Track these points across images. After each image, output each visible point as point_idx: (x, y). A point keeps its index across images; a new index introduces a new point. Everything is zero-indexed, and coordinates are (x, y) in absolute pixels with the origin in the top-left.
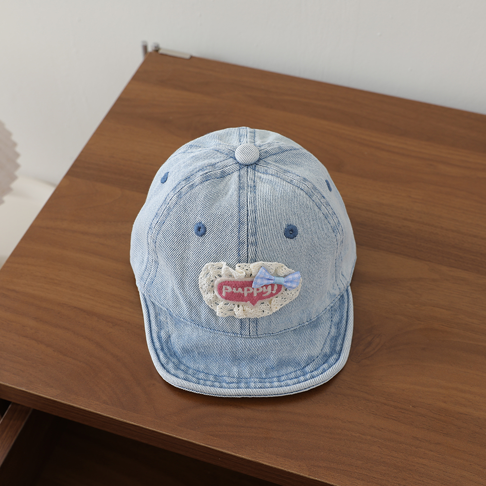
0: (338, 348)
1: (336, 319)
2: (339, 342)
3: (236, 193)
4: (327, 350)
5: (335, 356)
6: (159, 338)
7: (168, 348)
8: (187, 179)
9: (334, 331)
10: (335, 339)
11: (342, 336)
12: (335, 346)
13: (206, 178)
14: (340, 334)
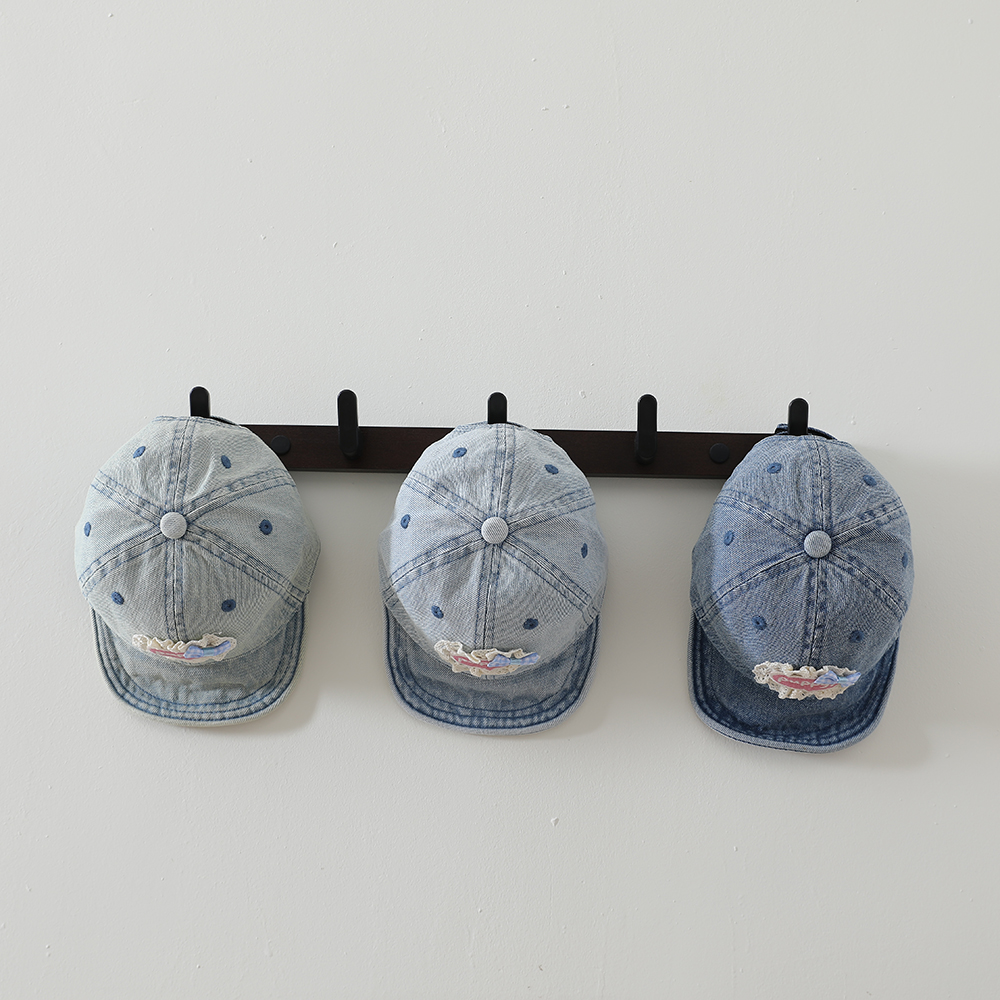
0: (579, 684)
1: (581, 653)
2: (582, 678)
3: (476, 584)
4: (568, 686)
5: (575, 694)
6: (396, 655)
7: (404, 666)
8: (427, 553)
9: (577, 665)
10: (578, 673)
11: (586, 670)
12: (577, 680)
13: (448, 559)
14: (583, 669)
